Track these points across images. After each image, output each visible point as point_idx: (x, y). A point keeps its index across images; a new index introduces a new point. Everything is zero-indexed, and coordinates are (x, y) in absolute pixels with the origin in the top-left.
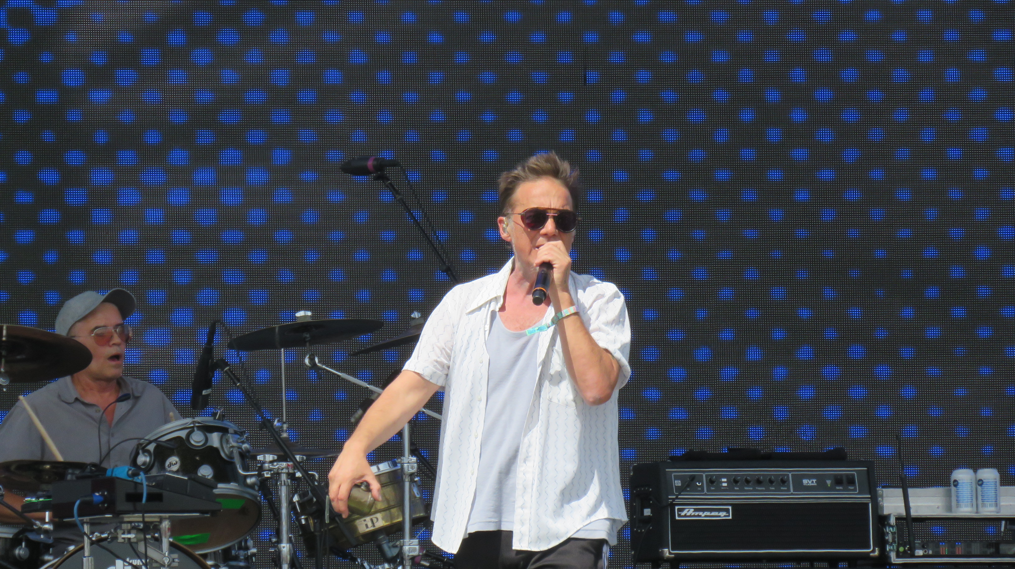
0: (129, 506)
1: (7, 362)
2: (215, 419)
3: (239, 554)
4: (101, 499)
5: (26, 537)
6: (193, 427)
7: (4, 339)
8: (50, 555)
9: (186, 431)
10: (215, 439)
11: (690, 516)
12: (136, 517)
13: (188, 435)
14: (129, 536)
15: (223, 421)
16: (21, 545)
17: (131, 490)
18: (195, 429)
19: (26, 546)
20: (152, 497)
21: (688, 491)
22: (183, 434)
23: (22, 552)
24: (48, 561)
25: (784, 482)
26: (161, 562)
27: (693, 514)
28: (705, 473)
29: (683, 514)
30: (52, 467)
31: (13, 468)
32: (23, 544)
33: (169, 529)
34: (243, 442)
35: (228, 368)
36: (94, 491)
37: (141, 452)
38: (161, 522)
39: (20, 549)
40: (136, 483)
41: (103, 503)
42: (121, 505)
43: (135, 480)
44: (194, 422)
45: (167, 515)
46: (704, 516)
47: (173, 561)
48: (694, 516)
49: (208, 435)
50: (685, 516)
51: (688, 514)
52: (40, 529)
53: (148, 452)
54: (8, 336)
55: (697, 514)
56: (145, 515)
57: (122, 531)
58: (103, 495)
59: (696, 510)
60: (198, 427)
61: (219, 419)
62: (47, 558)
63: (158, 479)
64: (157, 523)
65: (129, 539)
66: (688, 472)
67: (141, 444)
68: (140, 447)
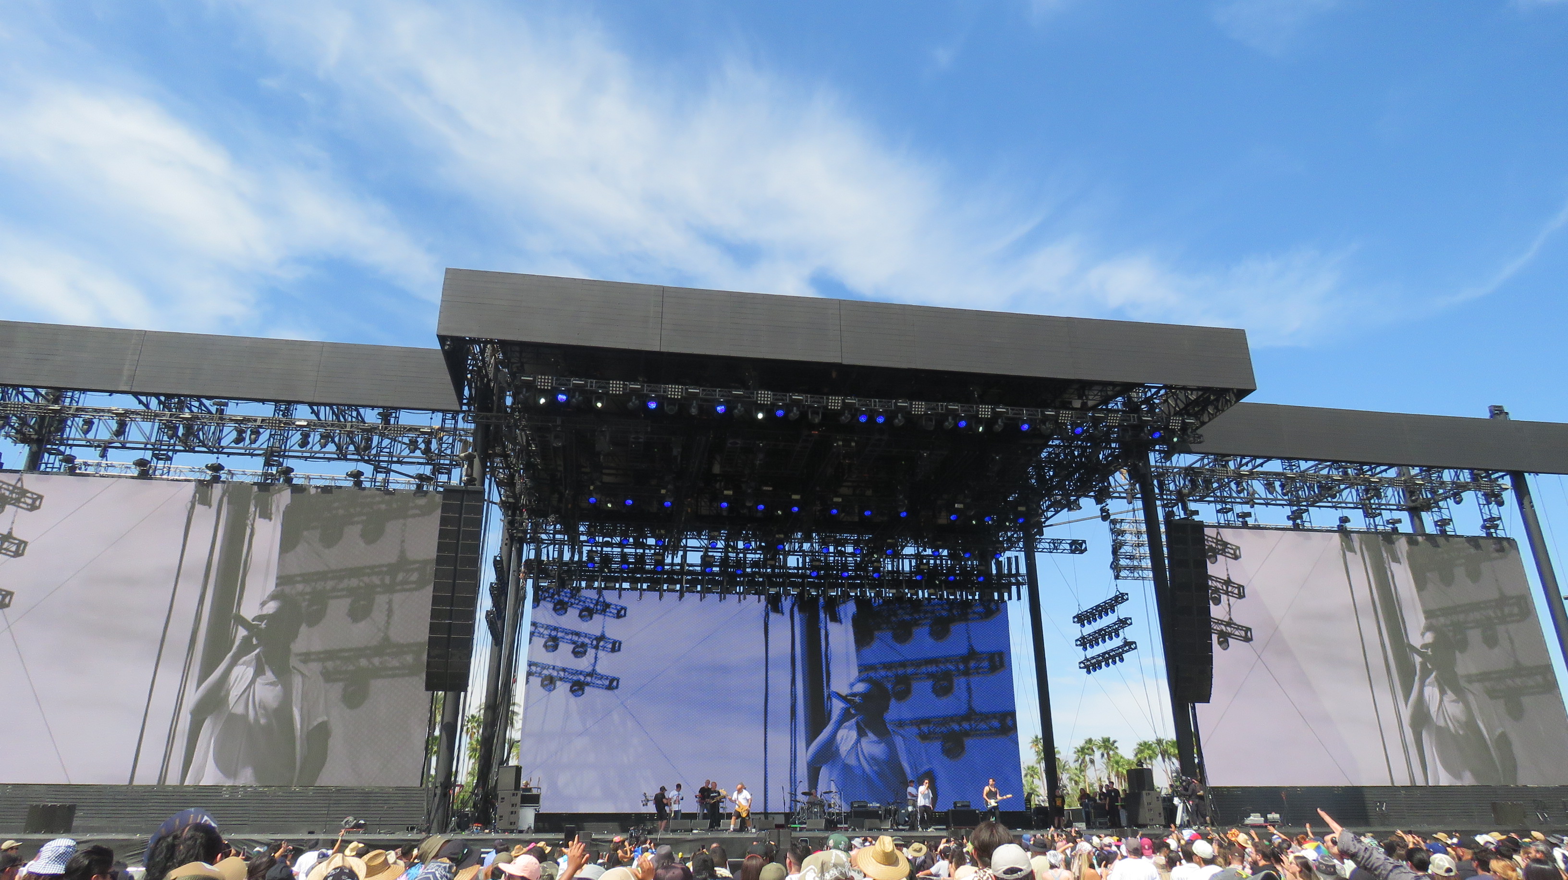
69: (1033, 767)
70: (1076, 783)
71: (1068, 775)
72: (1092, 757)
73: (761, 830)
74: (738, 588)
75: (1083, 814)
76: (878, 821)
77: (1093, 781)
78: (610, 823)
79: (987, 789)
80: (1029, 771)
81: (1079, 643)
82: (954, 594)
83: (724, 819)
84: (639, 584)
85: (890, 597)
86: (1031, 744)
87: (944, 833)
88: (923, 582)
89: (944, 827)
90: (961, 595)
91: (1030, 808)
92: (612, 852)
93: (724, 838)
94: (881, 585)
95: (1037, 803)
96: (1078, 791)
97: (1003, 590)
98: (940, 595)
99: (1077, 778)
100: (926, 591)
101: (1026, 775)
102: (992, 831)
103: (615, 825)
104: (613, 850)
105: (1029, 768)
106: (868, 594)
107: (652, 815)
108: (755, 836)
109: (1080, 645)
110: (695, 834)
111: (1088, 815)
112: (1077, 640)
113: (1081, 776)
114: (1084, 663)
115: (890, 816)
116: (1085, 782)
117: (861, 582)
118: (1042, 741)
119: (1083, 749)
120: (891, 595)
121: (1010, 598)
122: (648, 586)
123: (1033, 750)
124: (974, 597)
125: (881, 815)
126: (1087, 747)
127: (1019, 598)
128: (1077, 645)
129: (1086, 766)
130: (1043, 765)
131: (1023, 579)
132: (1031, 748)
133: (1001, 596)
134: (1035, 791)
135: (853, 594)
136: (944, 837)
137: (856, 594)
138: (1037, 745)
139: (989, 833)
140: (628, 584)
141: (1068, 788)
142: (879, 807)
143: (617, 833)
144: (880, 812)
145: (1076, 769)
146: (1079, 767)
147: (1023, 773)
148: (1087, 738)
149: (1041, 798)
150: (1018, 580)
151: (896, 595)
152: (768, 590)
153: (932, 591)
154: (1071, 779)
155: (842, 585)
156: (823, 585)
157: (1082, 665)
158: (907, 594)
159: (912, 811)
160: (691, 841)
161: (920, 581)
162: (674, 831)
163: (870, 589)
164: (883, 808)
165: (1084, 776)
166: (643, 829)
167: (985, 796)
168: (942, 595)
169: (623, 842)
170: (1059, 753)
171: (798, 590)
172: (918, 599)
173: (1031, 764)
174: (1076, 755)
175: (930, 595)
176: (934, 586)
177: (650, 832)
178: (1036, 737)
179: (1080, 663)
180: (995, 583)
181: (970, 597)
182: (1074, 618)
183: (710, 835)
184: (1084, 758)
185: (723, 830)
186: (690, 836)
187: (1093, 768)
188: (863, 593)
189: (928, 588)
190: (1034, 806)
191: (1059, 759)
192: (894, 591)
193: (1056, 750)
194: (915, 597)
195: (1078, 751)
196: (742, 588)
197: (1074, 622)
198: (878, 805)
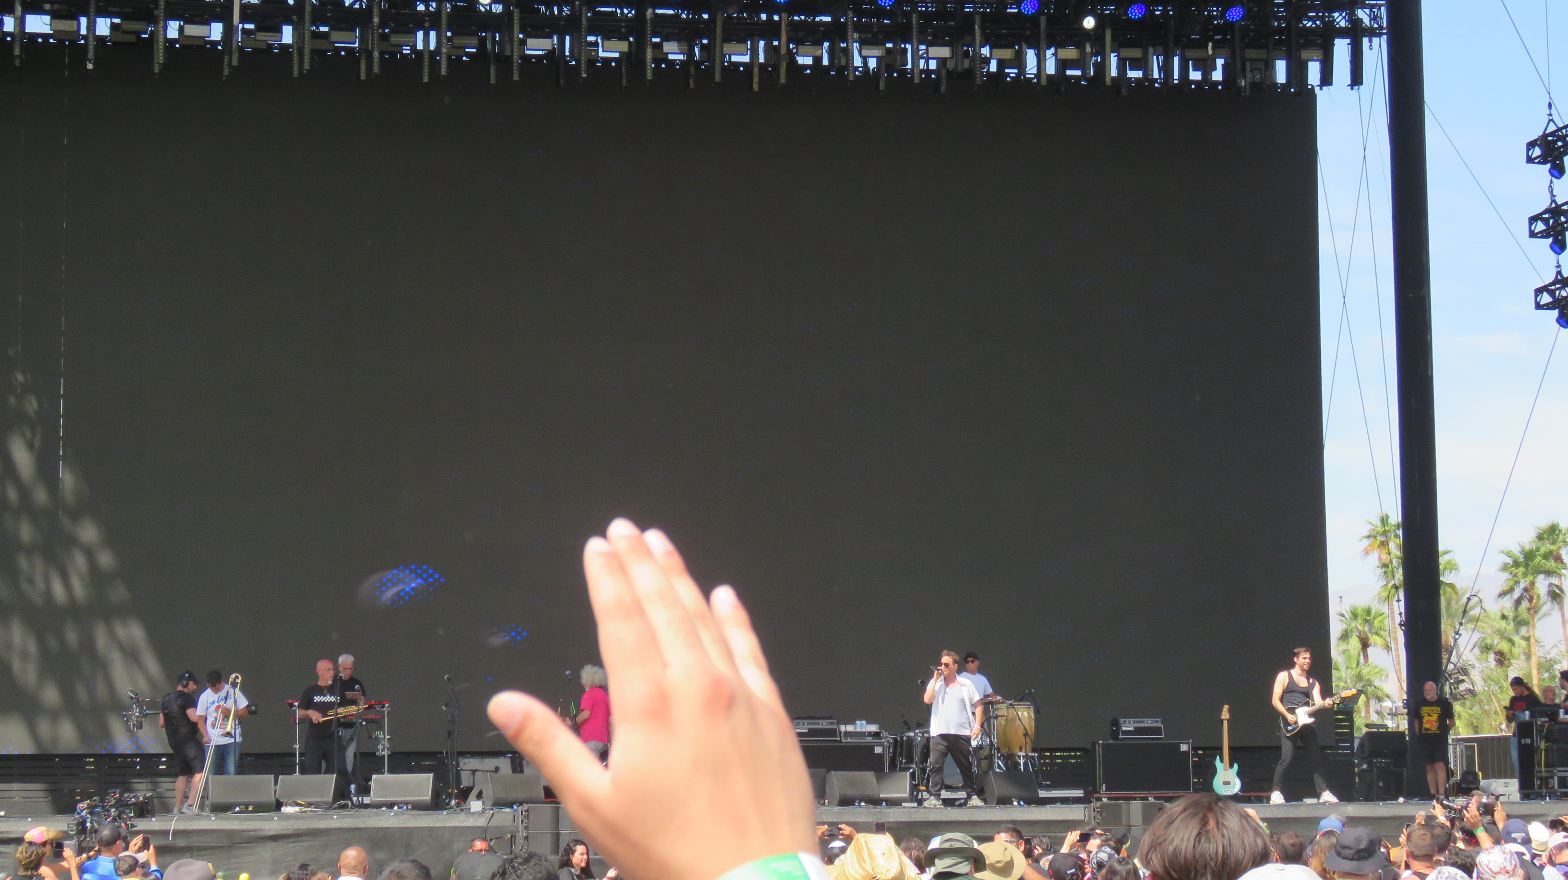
25: (819, 724)
66: (798, 721)
69: (1368, 612)
70: (1502, 659)
71: (1476, 636)
72: (1555, 581)
73: (499, 804)
74: (420, 35)
75: (1514, 754)
76: (870, 776)
77: (1553, 654)
78: (16, 786)
79: (1281, 680)
80: (1358, 625)
81: (1540, 227)
82: (1141, 63)
83: (380, 771)
84: (84, 21)
85: (928, 72)
86: (1366, 543)
87: (1076, 813)
88: (1043, 21)
89: (1079, 793)
90: (1166, 68)
91: (1350, 737)
92: (22, 872)
93: (379, 829)
94: (902, 33)
95: (1374, 718)
96: (1507, 685)
97: (1305, 55)
98: (1096, 64)
99: (1504, 646)
100: (1050, 52)
101: (1345, 636)
102: (1204, 822)
103: (35, 791)
104: (26, 867)
105: (1355, 616)
106: (858, 62)
107: (150, 759)
108: (481, 822)
109: (1544, 235)
110: (288, 817)
111: (1527, 755)
112: (1533, 219)
113: (1516, 639)
114: (1552, 293)
115: (910, 760)
116: (1528, 656)
117: (836, 21)
118: (1400, 532)
119: (1529, 556)
120: (933, 65)
121: (1326, 79)
122: (114, 27)
123: (1374, 559)
124: (1206, 75)
125: (881, 756)
126: (1542, 550)
127: (1356, 79)
128: (1532, 234)
129: (1534, 610)
130: (1400, 607)
131: (1374, 18)
132: (1367, 552)
133: (1298, 72)
134: (1369, 683)
135: (808, 61)
136: (1070, 825)
137: (818, 60)
138: (1384, 544)
139: (1193, 829)
140: (47, 19)
141: (1475, 675)
142: (876, 735)
143: (37, 815)
144: (878, 750)
145: (1504, 617)
146: (1510, 614)
147: (1336, 628)
148: (1544, 524)
149: (1387, 704)
150: (1356, 22)
151: (950, 65)
152: (523, 43)
153: (1070, 53)
154: (1486, 648)
155: (770, 31)
156: (708, 29)
157: (1546, 298)
158: (987, 61)
159: (980, 747)
160: (275, 838)
161: (1033, 20)
162: (220, 808)
163: (863, 43)
164: (888, 738)
165: (1528, 639)
166: (121, 804)
167: (1276, 702)
168: (1101, 68)
169: (57, 847)
170: (1453, 567)
171: (624, 46)
172: (1021, 81)
173: (1362, 602)
174: (1506, 575)
175: (1063, 65)
176: (1079, 37)
177: (144, 810)
178: (1384, 520)
179: (1539, 291)
180: (1279, 31)
181: (1195, 76)
182: (1531, 145)
183: (337, 820)
184: (1532, 584)
185: (378, 806)
186: (271, 824)
187: (1556, 615)
188: (840, 56)
189: (1059, 44)
190: (1365, 730)
191: (1452, 586)
192: (944, 52)
193: (1443, 560)
194: (1012, 72)
195: (1516, 564)
196: (433, 35)
197: (1530, 160)
198: (873, 728)
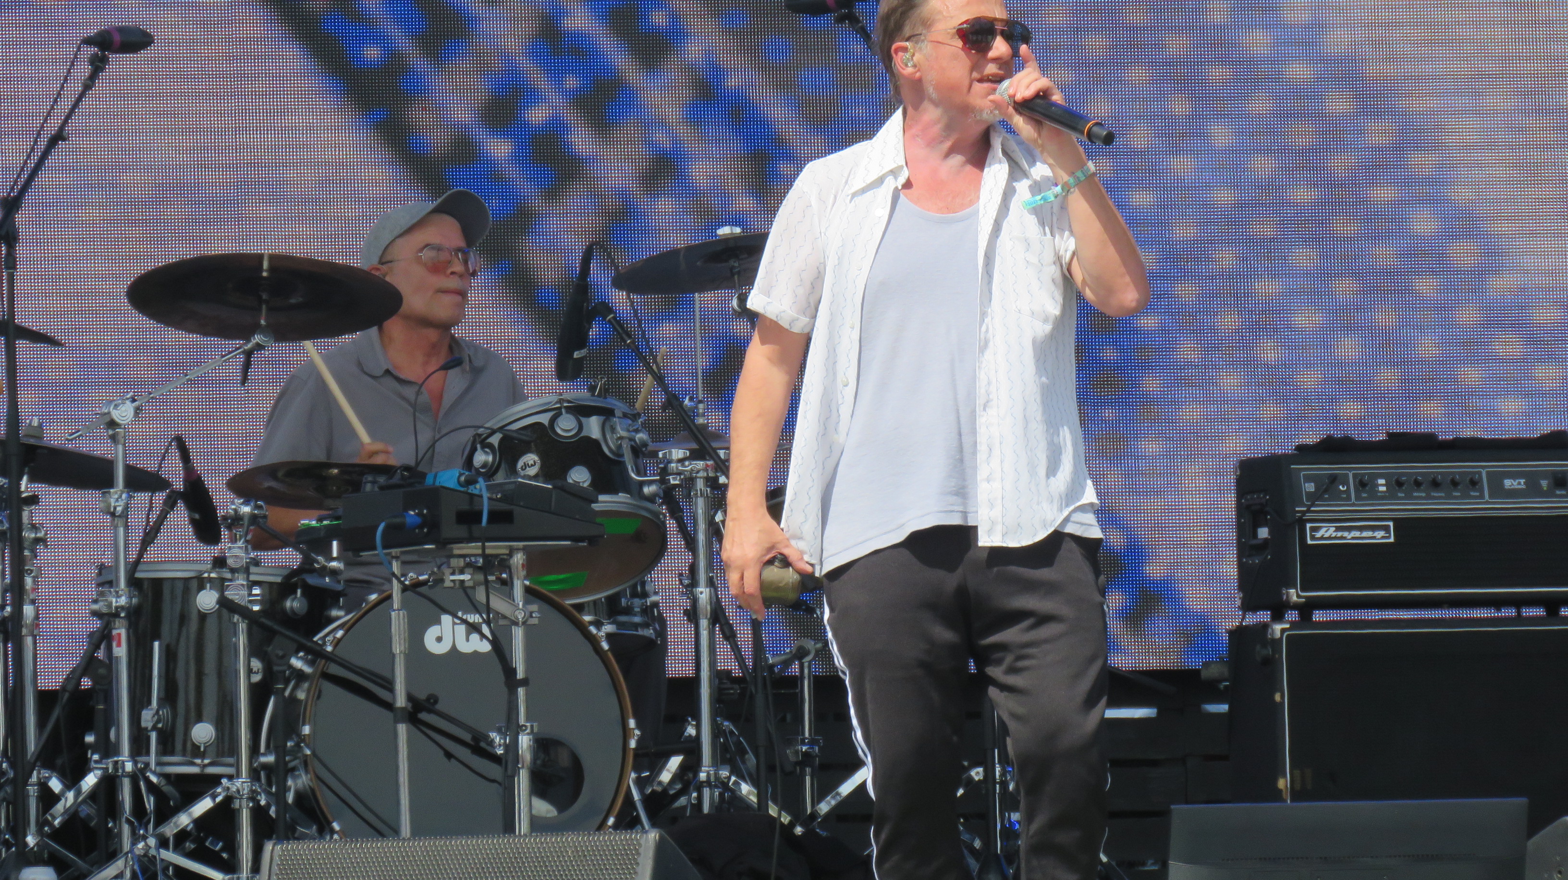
0: (461, 531)
1: (270, 309)
2: (593, 395)
3: (632, 603)
4: (418, 520)
5: (304, 581)
6: (559, 408)
7: (265, 274)
8: (340, 608)
9: (549, 415)
10: (593, 427)
11: (1330, 538)
12: (473, 548)
13: (553, 420)
14: (462, 577)
15: (605, 398)
16: (296, 593)
17: (465, 507)
18: (563, 410)
19: (303, 594)
20: (499, 517)
21: (1326, 500)
22: (544, 419)
23: (296, 604)
24: (338, 618)
26: (513, 618)
27: (1333, 536)
28: (1351, 471)
29: (1318, 535)
30: (342, 472)
31: (280, 474)
32: (299, 591)
33: (523, 565)
34: (637, 431)
35: (612, 316)
36: (406, 509)
37: (479, 446)
38: (511, 555)
39: (293, 600)
40: (472, 496)
41: (421, 527)
42: (450, 528)
43: (470, 491)
44: (560, 401)
45: (521, 544)
46: (1350, 537)
47: (531, 616)
48: (1336, 538)
49: (583, 420)
50: (1322, 538)
51: (1327, 535)
52: (324, 568)
53: (491, 446)
54: (271, 269)
55: (1339, 534)
56: (487, 544)
57: (451, 571)
58: (420, 514)
59: (1338, 529)
60: (566, 407)
61: (599, 395)
62: (335, 613)
63: (507, 487)
64: (505, 557)
65: (462, 582)
67: (480, 435)
68: (478, 440)
